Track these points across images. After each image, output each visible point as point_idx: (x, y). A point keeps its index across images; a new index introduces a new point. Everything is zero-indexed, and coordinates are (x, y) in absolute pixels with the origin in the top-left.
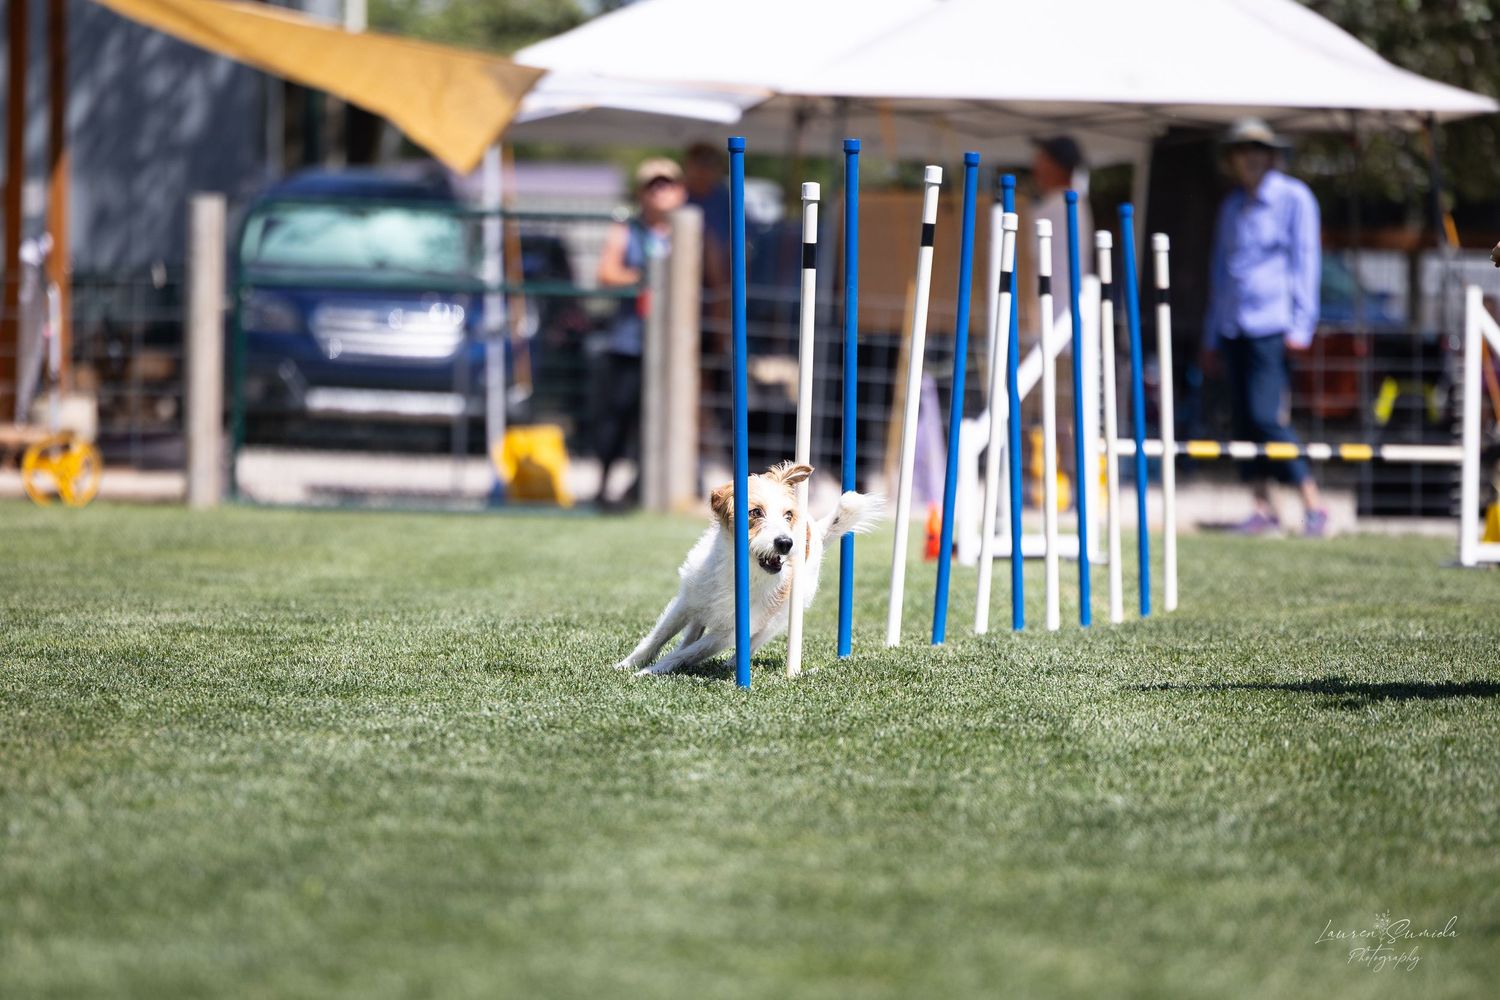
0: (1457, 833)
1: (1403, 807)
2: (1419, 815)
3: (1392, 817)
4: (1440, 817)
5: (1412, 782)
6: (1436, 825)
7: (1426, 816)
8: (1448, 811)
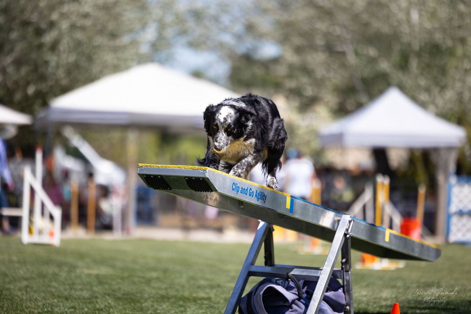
0: (32, 310)
1: (17, 303)
2: (22, 306)
3: (15, 306)
4: (27, 306)
5: (19, 297)
6: (27, 308)
7: (24, 305)
8: (30, 305)
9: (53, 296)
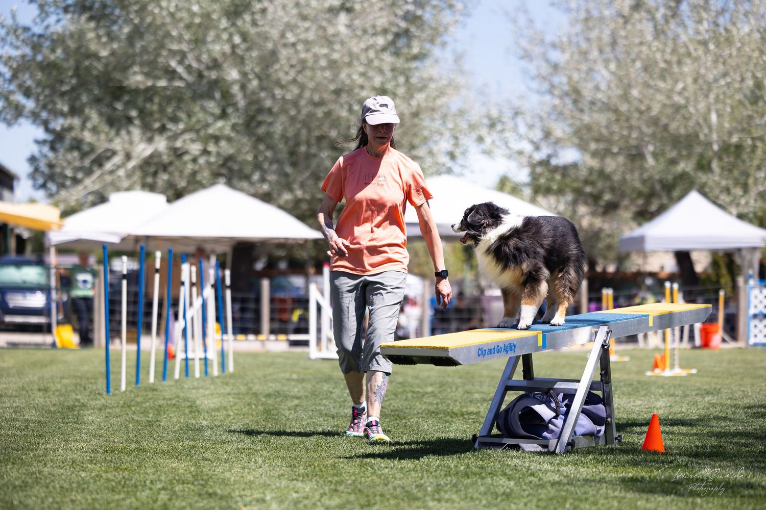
9: (321, 415)
